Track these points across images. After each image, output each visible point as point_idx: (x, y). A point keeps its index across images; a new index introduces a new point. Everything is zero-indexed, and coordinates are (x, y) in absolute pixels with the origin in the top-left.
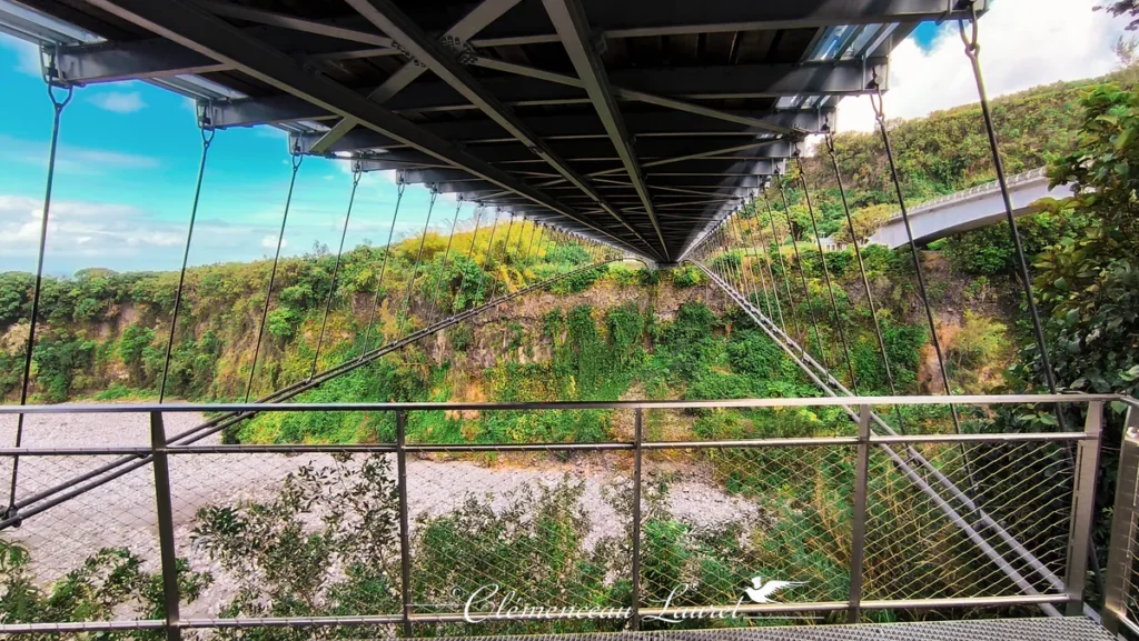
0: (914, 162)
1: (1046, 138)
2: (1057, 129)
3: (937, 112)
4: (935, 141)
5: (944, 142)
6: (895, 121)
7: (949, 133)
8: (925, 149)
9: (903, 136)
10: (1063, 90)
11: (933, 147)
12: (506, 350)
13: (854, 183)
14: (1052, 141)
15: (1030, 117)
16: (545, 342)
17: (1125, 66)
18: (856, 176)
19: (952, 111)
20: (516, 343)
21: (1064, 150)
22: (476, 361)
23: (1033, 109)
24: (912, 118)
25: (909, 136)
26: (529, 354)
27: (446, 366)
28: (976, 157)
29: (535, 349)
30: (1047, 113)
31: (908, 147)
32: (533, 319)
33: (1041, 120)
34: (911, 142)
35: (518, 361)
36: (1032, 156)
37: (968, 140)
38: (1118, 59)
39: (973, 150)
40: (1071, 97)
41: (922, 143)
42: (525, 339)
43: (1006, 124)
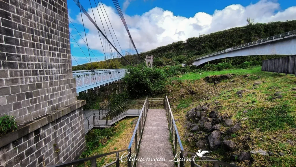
0: (207, 44)
1: (233, 40)
2: (235, 38)
3: (212, 33)
4: (211, 40)
5: (213, 40)
6: (203, 35)
7: (214, 38)
8: (209, 42)
9: (205, 38)
10: (237, 29)
11: (211, 41)
12: (113, 91)
13: (195, 49)
14: (235, 40)
15: (230, 35)
16: (122, 89)
17: (249, 24)
18: (195, 48)
19: (215, 33)
20: (115, 89)
21: (237, 42)
22: (106, 94)
23: (231, 33)
24: (207, 34)
25: (206, 39)
26: (118, 92)
27: (99, 95)
28: (220, 44)
29: (120, 90)
30: (234, 34)
31: (206, 41)
32: (119, 84)
33: (232, 36)
34: (206, 40)
35: (116, 93)
36: (231, 44)
37: (218, 40)
38: (247, 23)
39: (219, 42)
40: (238, 31)
41: (209, 40)
42: (117, 89)
43: (226, 36)
